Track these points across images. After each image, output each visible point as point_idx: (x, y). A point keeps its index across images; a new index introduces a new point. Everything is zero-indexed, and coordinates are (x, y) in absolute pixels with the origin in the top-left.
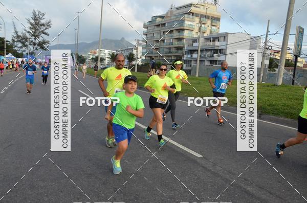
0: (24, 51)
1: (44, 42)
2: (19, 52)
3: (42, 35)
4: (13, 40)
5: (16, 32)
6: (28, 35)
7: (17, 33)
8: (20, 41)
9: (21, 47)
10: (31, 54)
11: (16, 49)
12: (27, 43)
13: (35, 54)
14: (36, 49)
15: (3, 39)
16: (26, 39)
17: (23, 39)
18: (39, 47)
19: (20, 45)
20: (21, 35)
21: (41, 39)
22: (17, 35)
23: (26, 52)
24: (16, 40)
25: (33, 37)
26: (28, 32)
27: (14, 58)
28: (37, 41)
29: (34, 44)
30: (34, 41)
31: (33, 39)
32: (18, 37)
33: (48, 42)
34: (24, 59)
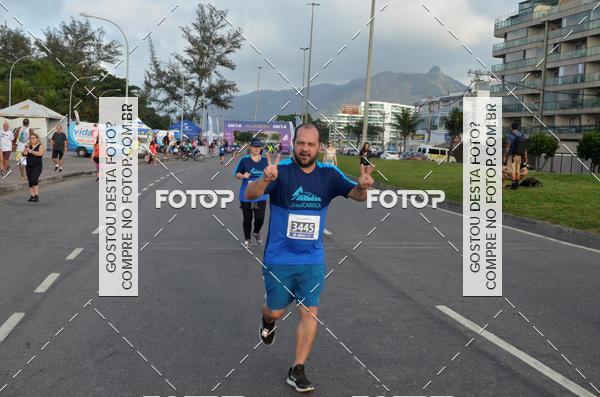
0: (173, 111)
1: (223, 87)
2: (162, 114)
3: (219, 68)
4: (148, 85)
5: (155, 62)
6: (183, 70)
7: (157, 66)
8: (163, 86)
9: (166, 102)
10: (189, 118)
11: (154, 105)
12: (180, 91)
13: (198, 120)
14: (202, 105)
15: (124, 82)
16: (178, 80)
17: (171, 79)
18: (209, 101)
19: (163, 95)
20: (167, 71)
21: (214, 79)
22: (158, 70)
23: (178, 114)
24: (154, 83)
25: (195, 75)
26: (185, 62)
27: (146, 131)
28: (205, 85)
29: (198, 93)
30: (197, 85)
31: (194, 78)
32: (160, 74)
33: (232, 87)
34: (171, 133)
